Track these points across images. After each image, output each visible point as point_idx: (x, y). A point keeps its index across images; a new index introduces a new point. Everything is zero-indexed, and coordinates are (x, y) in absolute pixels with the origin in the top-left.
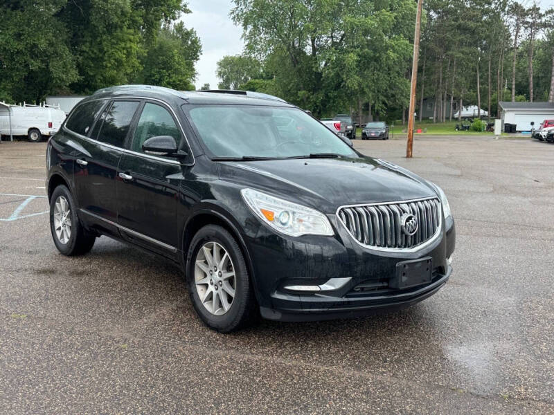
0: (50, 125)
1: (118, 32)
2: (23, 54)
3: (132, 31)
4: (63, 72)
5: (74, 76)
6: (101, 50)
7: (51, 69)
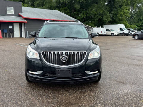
0: (101, 32)
1: (122, 7)
2: (97, 15)
3: (126, 6)
4: (106, 19)
5: (109, 19)
6: (117, 12)
7: (103, 18)
